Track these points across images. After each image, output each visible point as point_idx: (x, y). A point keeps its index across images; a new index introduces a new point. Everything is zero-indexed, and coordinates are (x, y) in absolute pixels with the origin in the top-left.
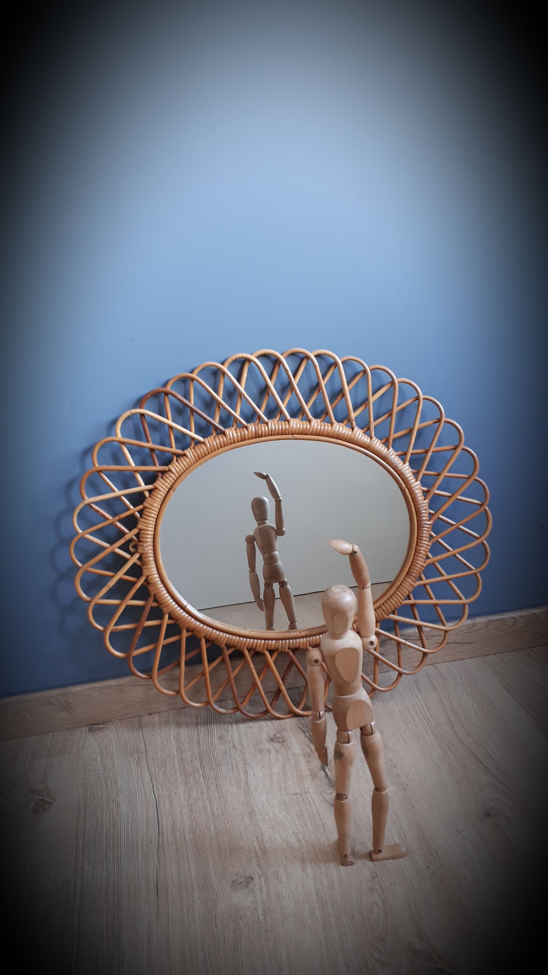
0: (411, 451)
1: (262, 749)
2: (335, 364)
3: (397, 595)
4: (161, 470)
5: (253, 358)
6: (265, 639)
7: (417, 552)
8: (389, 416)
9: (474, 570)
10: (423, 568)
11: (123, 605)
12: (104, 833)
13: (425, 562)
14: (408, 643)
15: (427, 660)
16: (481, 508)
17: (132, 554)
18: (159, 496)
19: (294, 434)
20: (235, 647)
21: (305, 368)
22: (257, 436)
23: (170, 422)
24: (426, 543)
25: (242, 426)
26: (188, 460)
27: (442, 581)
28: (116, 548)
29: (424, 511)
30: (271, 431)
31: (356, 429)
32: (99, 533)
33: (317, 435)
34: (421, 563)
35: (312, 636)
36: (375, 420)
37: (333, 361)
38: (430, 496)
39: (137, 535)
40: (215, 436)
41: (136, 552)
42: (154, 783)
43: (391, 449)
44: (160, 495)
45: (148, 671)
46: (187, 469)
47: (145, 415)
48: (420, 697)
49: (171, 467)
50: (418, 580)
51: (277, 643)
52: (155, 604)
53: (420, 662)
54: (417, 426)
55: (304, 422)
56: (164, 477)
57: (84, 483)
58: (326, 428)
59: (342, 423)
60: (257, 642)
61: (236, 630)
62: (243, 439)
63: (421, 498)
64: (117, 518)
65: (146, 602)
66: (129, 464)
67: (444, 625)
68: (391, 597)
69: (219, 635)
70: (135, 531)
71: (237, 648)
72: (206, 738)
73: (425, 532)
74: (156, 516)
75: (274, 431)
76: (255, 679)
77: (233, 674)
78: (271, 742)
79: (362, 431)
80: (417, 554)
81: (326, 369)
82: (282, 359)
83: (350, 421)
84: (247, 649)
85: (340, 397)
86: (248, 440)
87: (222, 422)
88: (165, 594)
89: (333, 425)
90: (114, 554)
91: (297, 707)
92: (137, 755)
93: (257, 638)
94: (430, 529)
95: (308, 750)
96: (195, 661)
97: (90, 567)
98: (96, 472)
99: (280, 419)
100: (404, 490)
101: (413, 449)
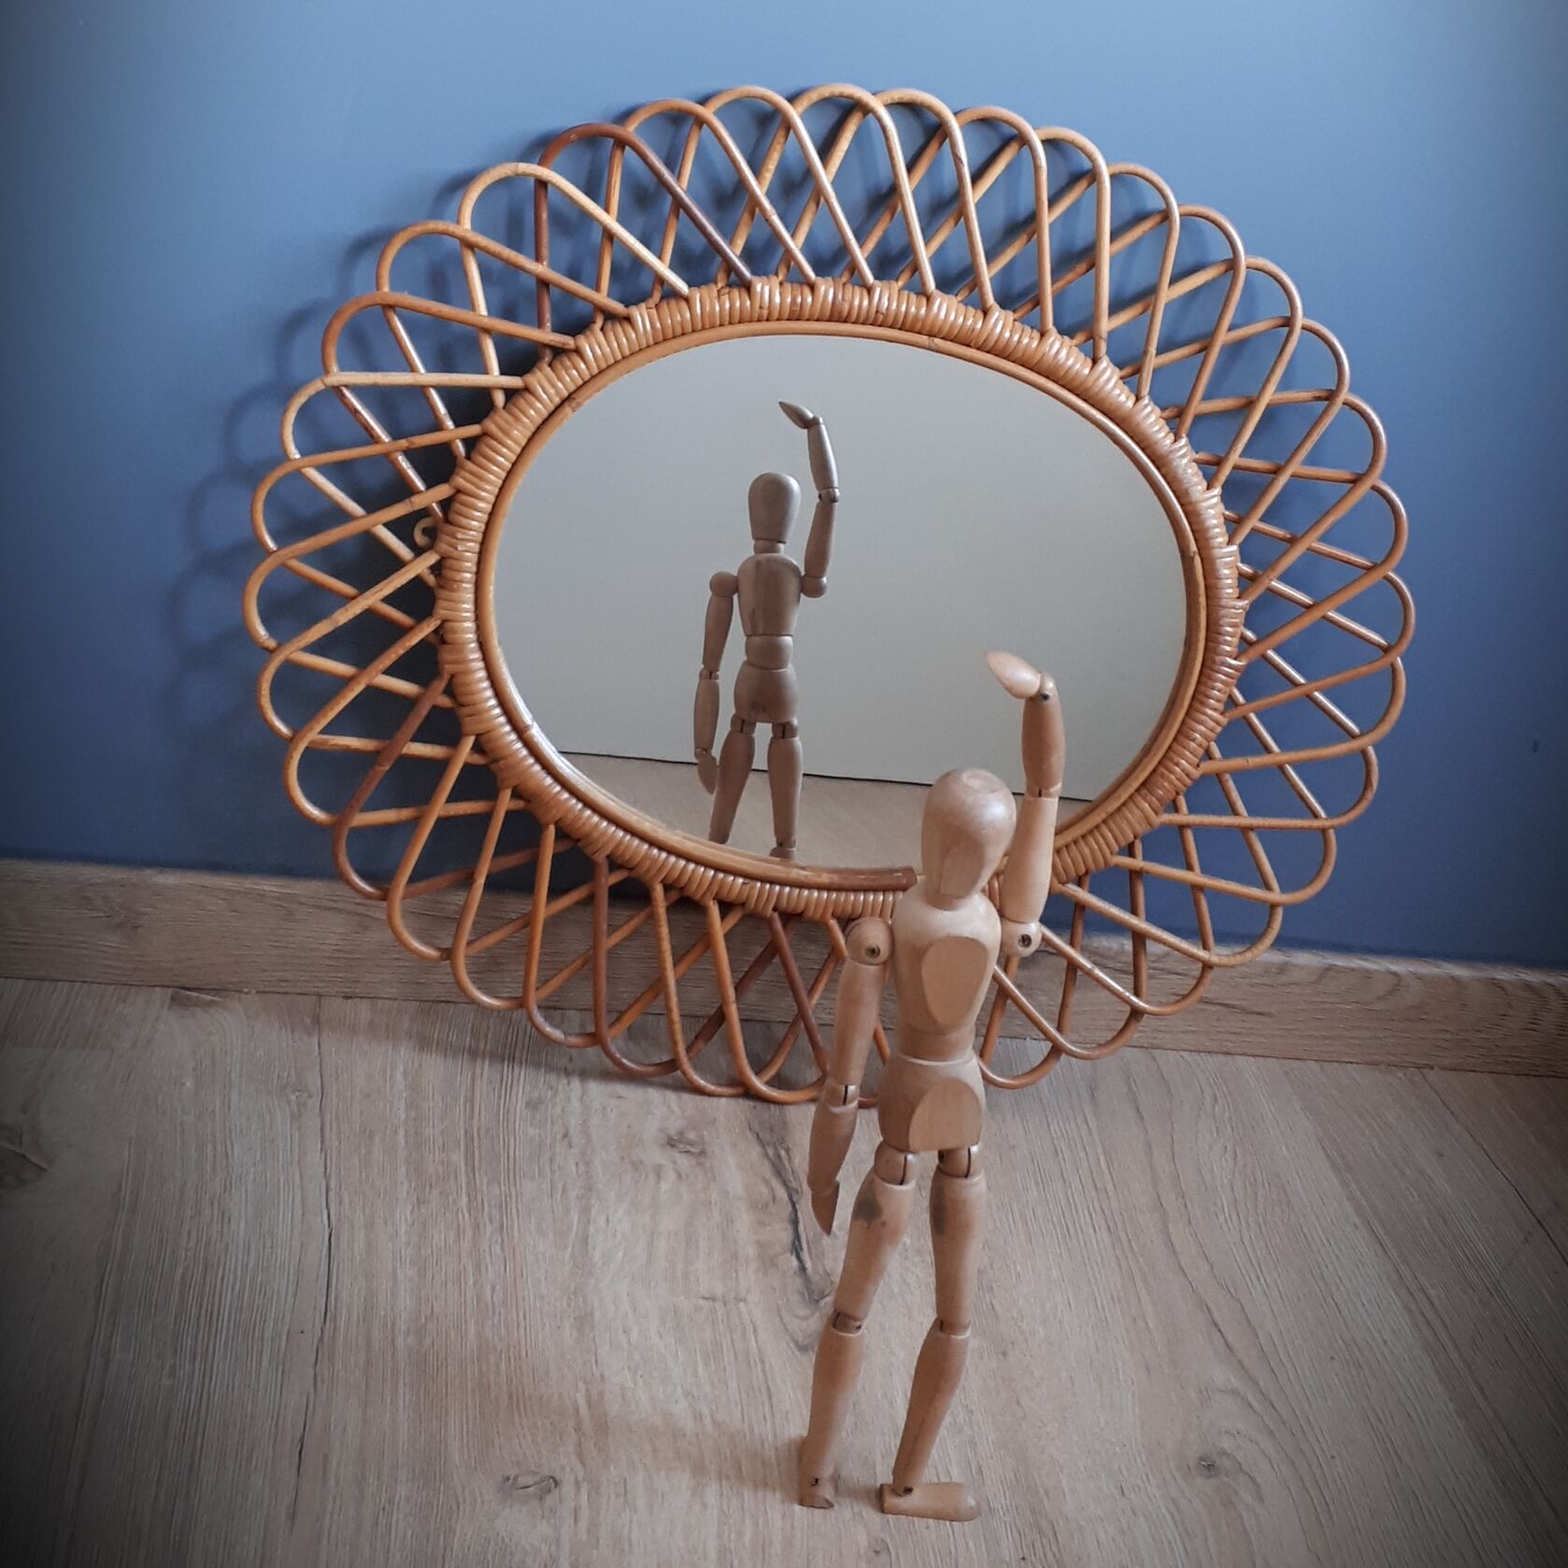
0: (1235, 458)
1: (641, 1162)
2: (1092, 176)
3: (1102, 836)
4: (552, 343)
5: (877, 104)
6: (718, 869)
7: (1183, 732)
8: (1200, 351)
9: (1324, 820)
10: (1188, 782)
11: (359, 683)
12: (178, 1277)
13: (1198, 766)
14: (1098, 972)
15: (1137, 1033)
16: (1383, 657)
17: (418, 551)
18: (532, 413)
19: (935, 336)
20: (631, 869)
21: (1008, 167)
22: (836, 316)
23: (610, 221)
24: (1212, 717)
25: (802, 279)
26: (634, 335)
27: (1229, 828)
28: (377, 524)
29: (1229, 629)
30: (877, 312)
31: (1105, 363)
32: (339, 472)
33: (997, 355)
34: (1187, 765)
35: (847, 890)
36: (1159, 352)
37: (1087, 165)
38: (1257, 591)
39: (446, 504)
40: (722, 288)
41: (431, 547)
42: (333, 1184)
43: (1184, 441)
44: (534, 411)
45: (381, 879)
46: (624, 358)
47: (549, 186)
48: (1093, 1124)
49: (583, 343)
50: (1166, 810)
51: (747, 888)
52: (445, 701)
53: (1114, 1034)
54: (1269, 396)
55: (971, 310)
56: (557, 364)
57: (338, 326)
58: (1026, 341)
59: (1071, 336)
60: (693, 871)
61: (647, 824)
62: (796, 316)
63: (1230, 591)
64: (403, 443)
65: (422, 691)
66: (472, 306)
67: (1205, 947)
68: (1084, 837)
69: (596, 826)
70: (443, 491)
71: (634, 874)
72: (492, 1096)
73: (1219, 685)
74: (508, 465)
75: (883, 314)
76: (662, 969)
77: (608, 942)
78: (669, 1147)
79: (1118, 373)
80: (1182, 739)
81: (1063, 181)
82: (955, 126)
83: (1092, 337)
84: (662, 882)
85: (1081, 267)
86: (808, 320)
87: (749, 255)
88: (480, 680)
89: (1044, 338)
90: (369, 539)
91: (759, 1072)
92: (297, 1097)
93: (698, 862)
94: (1235, 681)
95: (764, 1189)
96: (514, 883)
97: (296, 558)
98: (379, 307)
99: (906, 287)
100: (1192, 559)
101: (1243, 455)
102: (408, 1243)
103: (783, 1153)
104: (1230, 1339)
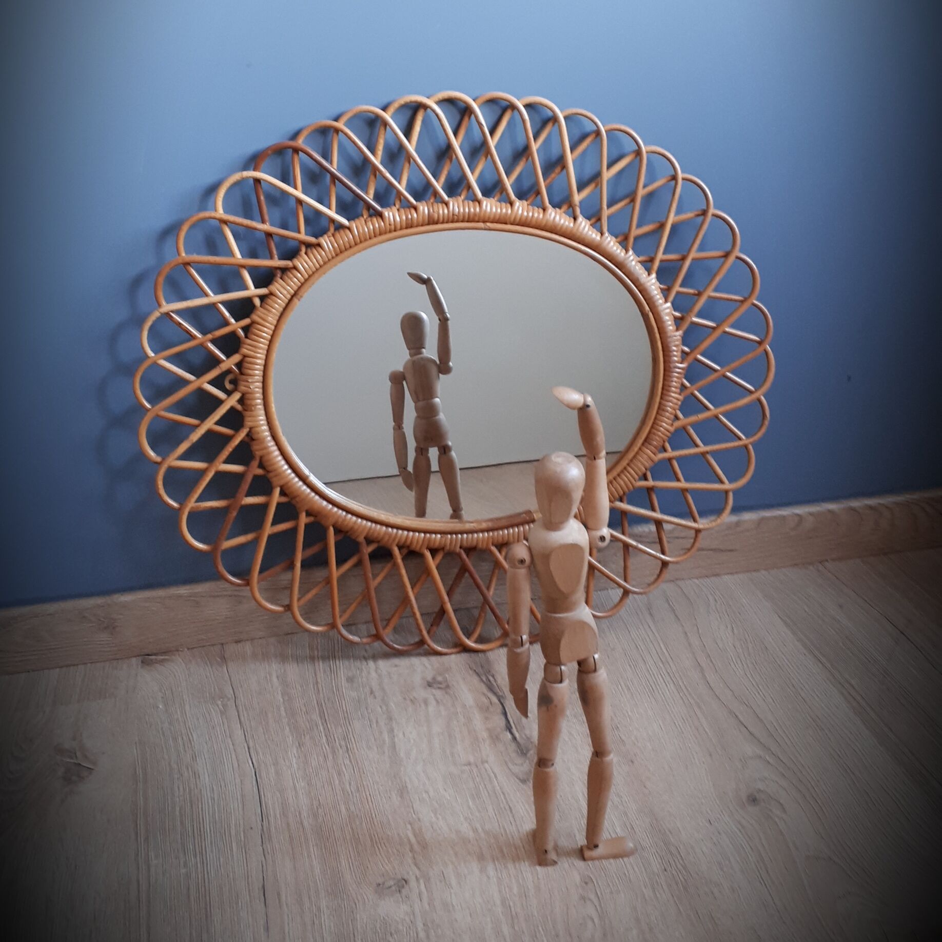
0: (660, 256)
1: (415, 698)
2: (554, 119)
3: (629, 472)
4: (281, 266)
5: (431, 103)
6: (425, 532)
7: (661, 408)
8: (630, 202)
9: (745, 440)
10: (669, 434)
11: (211, 471)
13: (672, 425)
14: (640, 546)
15: (667, 575)
16: (759, 347)
17: (229, 393)
18: (277, 306)
19: (487, 222)
20: (379, 542)
21: (509, 123)
22: (431, 221)
23: (299, 193)
24: (675, 396)
25: (409, 205)
26: (324, 253)
27: (695, 455)
28: (204, 382)
30: (453, 215)
31: (581, 219)
32: (177, 359)
33: (522, 226)
34: (666, 426)
35: (497, 529)
36: (609, 206)
37: (550, 114)
38: (686, 325)
39: (239, 365)
40: (367, 218)
41: (235, 390)
42: (251, 744)
43: (631, 252)
45: (244, 574)
46: (321, 266)
47: (262, 181)
48: (654, 629)
49: (297, 263)
50: (660, 452)
51: (444, 539)
52: (260, 472)
53: (655, 576)
54: (672, 219)
55: (504, 204)
56: (286, 278)
57: (161, 280)
58: (536, 215)
59: (560, 208)
60: (412, 536)
61: (382, 516)
62: (410, 225)
63: (671, 328)
64: (210, 336)
65: (246, 469)
66: (232, 254)
67: (695, 521)
68: (619, 475)
69: (355, 523)
70: (236, 358)
71: (381, 544)
72: (327, 679)
73: (675, 379)
74: (270, 337)
75: (456, 215)
76: (406, 591)
77: (374, 584)
78: (428, 687)
79: (589, 223)
80: (660, 412)
81: (539, 126)
82: (475, 106)
83: (571, 206)
84: (397, 545)
85: (558, 169)
86: (417, 226)
87: (377, 198)
88: (277, 456)
89: (546, 211)
90: (201, 391)
91: (469, 635)
92: (222, 702)
93: (414, 530)
94: (683, 376)
95: (486, 701)
96: (317, 562)
97: (163, 410)
98: (182, 265)
99: (467, 198)
100: (648, 315)
101: (664, 253)
102: (298, 769)
103: (491, 679)
104: (751, 729)
